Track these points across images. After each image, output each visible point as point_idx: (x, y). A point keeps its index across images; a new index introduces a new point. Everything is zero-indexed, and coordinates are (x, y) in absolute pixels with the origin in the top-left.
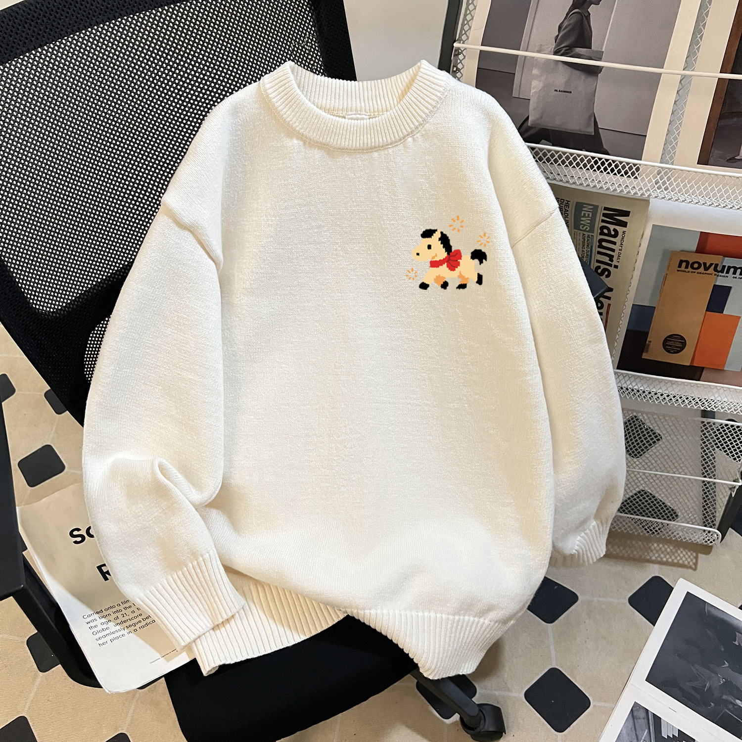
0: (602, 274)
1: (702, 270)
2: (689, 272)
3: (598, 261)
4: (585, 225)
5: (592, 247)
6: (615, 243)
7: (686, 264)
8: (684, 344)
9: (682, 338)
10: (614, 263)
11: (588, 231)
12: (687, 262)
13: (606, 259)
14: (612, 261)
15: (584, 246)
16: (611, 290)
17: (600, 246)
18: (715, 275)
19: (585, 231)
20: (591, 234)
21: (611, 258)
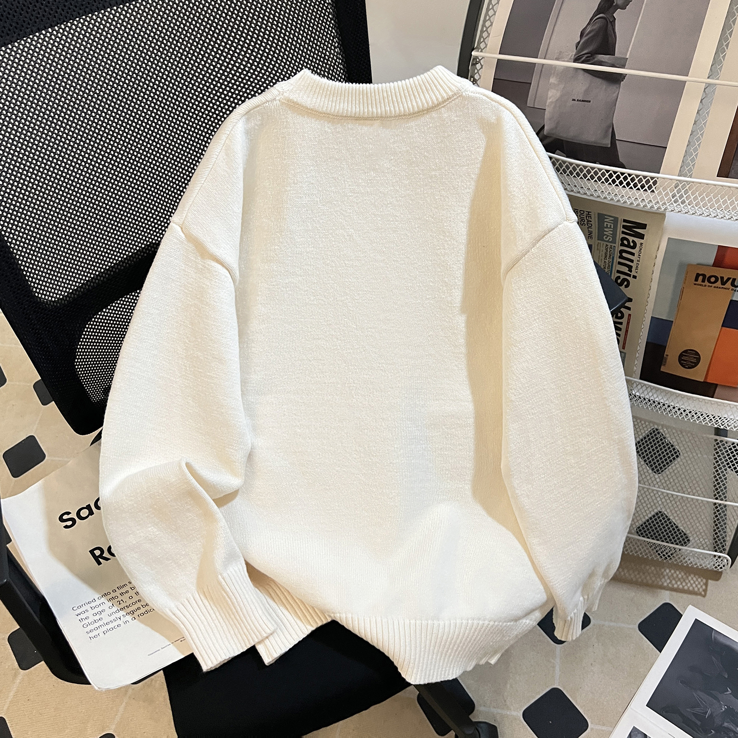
0: (621, 284)
1: (719, 284)
2: (705, 286)
3: (618, 272)
4: (608, 236)
5: (613, 258)
6: (633, 254)
7: (702, 278)
8: (699, 360)
9: (697, 354)
10: (632, 274)
11: (611, 242)
12: (704, 276)
13: (625, 269)
14: (631, 271)
15: (606, 257)
16: (630, 300)
17: (621, 257)
18: (732, 290)
19: (608, 241)
20: (614, 245)
21: (630, 268)
